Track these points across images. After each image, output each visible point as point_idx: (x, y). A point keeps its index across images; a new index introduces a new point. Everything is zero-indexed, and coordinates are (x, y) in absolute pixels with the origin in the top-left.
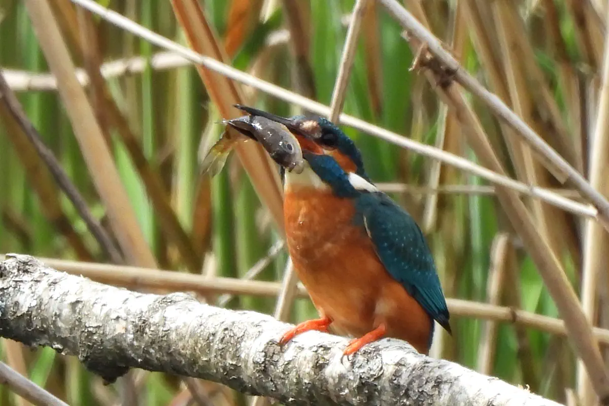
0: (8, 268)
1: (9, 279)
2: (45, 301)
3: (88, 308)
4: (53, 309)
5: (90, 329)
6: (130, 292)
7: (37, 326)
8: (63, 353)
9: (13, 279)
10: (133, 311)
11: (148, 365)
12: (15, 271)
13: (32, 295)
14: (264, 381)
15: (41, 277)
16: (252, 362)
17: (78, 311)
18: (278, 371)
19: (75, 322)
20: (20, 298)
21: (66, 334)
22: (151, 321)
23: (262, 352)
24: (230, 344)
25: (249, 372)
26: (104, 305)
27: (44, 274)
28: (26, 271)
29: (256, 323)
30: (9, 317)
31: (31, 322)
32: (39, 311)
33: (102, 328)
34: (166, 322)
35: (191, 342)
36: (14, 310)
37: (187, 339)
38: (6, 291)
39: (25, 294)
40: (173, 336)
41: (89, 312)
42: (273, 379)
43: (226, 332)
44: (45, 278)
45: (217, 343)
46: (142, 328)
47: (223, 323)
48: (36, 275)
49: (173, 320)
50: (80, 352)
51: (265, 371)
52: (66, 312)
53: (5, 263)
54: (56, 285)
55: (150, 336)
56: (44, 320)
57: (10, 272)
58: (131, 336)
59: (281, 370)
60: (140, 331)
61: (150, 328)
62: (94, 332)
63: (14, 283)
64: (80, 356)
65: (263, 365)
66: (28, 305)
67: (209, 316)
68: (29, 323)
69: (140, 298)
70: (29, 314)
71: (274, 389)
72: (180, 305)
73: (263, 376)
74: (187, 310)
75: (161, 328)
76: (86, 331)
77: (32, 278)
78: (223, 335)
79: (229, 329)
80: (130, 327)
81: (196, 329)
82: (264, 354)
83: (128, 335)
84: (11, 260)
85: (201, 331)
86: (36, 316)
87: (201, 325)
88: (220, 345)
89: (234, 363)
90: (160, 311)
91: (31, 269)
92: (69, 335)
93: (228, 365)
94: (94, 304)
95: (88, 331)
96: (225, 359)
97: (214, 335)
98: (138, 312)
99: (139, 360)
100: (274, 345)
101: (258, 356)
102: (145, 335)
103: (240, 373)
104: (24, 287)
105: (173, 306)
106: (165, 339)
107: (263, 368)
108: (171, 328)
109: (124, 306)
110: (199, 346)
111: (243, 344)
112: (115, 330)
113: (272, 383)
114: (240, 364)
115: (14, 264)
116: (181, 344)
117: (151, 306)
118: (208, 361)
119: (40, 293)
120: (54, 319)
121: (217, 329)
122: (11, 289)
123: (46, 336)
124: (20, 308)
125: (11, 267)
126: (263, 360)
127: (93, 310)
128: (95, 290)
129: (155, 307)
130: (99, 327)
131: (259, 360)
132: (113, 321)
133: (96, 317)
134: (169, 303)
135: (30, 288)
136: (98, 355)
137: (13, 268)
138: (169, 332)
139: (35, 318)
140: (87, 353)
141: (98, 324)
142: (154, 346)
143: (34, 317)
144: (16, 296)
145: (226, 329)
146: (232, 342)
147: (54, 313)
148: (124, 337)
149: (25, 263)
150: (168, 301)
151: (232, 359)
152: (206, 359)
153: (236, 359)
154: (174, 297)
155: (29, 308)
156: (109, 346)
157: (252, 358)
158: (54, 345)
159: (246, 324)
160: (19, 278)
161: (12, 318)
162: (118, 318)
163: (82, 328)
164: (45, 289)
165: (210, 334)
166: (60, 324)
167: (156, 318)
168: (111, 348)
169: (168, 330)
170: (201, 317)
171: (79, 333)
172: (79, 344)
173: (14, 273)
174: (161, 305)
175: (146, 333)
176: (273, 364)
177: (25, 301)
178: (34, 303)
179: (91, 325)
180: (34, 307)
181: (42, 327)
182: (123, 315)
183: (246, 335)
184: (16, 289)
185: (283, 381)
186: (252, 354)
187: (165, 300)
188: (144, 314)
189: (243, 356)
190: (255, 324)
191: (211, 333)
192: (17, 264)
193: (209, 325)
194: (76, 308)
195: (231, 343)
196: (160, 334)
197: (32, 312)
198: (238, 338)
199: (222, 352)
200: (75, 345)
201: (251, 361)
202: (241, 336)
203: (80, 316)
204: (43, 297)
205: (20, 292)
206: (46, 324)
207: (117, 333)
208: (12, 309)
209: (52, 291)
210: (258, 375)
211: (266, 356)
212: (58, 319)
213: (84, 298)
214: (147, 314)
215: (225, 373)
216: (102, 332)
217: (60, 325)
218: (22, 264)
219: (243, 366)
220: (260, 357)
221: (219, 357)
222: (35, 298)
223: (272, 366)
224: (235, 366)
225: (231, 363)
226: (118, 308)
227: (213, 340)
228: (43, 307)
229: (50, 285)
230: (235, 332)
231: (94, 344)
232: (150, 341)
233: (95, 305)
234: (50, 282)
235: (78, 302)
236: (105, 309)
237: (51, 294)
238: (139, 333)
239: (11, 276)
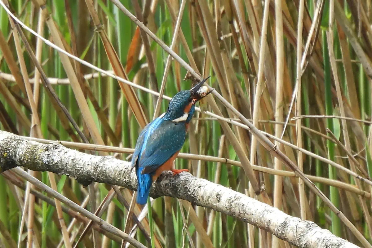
0: (50, 147)
1: (51, 151)
2: (63, 159)
3: (78, 161)
4: (66, 161)
5: (79, 168)
6: (92, 155)
7: (60, 167)
8: (69, 177)
10: (93, 162)
11: (99, 181)
12: (53, 148)
15: (61, 150)
17: (74, 162)
19: (73, 166)
20: (54, 158)
21: (70, 170)
22: (100, 165)
24: (127, 174)
25: (134, 183)
28: (56, 148)
34: (105, 166)
35: (114, 172)
36: (52, 162)
37: (112, 172)
38: (49, 155)
39: (56, 156)
40: (107, 171)
41: (78, 163)
43: (126, 169)
44: (63, 151)
45: (123, 173)
47: (125, 166)
48: (60, 150)
49: (107, 165)
50: (75, 176)
52: (70, 162)
53: (49, 145)
54: (67, 153)
55: (100, 171)
56: (62, 165)
57: (51, 149)
58: (93, 171)
60: (96, 169)
61: (99, 168)
64: (75, 178)
66: (57, 160)
67: (120, 164)
68: (58, 166)
69: (96, 158)
70: (57, 163)
72: (110, 160)
74: (112, 162)
75: (103, 168)
77: (58, 151)
78: (125, 171)
80: (92, 167)
81: (115, 168)
85: (117, 169)
86: (60, 164)
87: (117, 167)
89: (129, 180)
90: (103, 162)
91: (58, 147)
93: (126, 181)
94: (80, 160)
96: (126, 179)
97: (122, 170)
98: (95, 162)
99: (96, 179)
103: (131, 183)
104: (56, 154)
105: (108, 160)
106: (105, 172)
108: (107, 168)
109: (90, 160)
110: (117, 174)
115: (52, 146)
116: (110, 174)
119: (61, 156)
120: (66, 165)
121: (123, 168)
122: (51, 155)
123: (64, 171)
124: (54, 161)
128: (80, 155)
129: (101, 161)
130: (82, 168)
132: (86, 165)
133: (81, 164)
134: (106, 159)
135: (58, 154)
136: (81, 177)
140: (78, 177)
142: (101, 174)
145: (126, 168)
147: (66, 163)
148: (90, 171)
149: (56, 146)
151: (128, 179)
152: (119, 179)
154: (108, 157)
158: (66, 174)
160: (54, 151)
161: (51, 165)
162: (88, 164)
163: (76, 168)
164: (63, 155)
165: (120, 170)
166: (68, 167)
167: (101, 165)
168: (86, 175)
170: (117, 164)
171: (75, 170)
172: (75, 173)
174: (103, 160)
175: (98, 170)
177: (56, 159)
178: (59, 160)
182: (90, 163)
184: (53, 154)
188: (97, 163)
189: (132, 178)
193: (120, 167)
196: (103, 170)
199: (125, 176)
200: (73, 174)
203: (75, 164)
205: (54, 156)
206: (63, 167)
207: (88, 170)
212: (68, 165)
213: (76, 158)
215: (126, 184)
216: (83, 169)
219: (132, 181)
221: (123, 178)
222: (60, 158)
225: (128, 180)
226: (88, 161)
227: (121, 172)
228: (62, 161)
231: (80, 173)
234: (65, 152)
235: (74, 159)
236: (84, 161)
237: (65, 156)
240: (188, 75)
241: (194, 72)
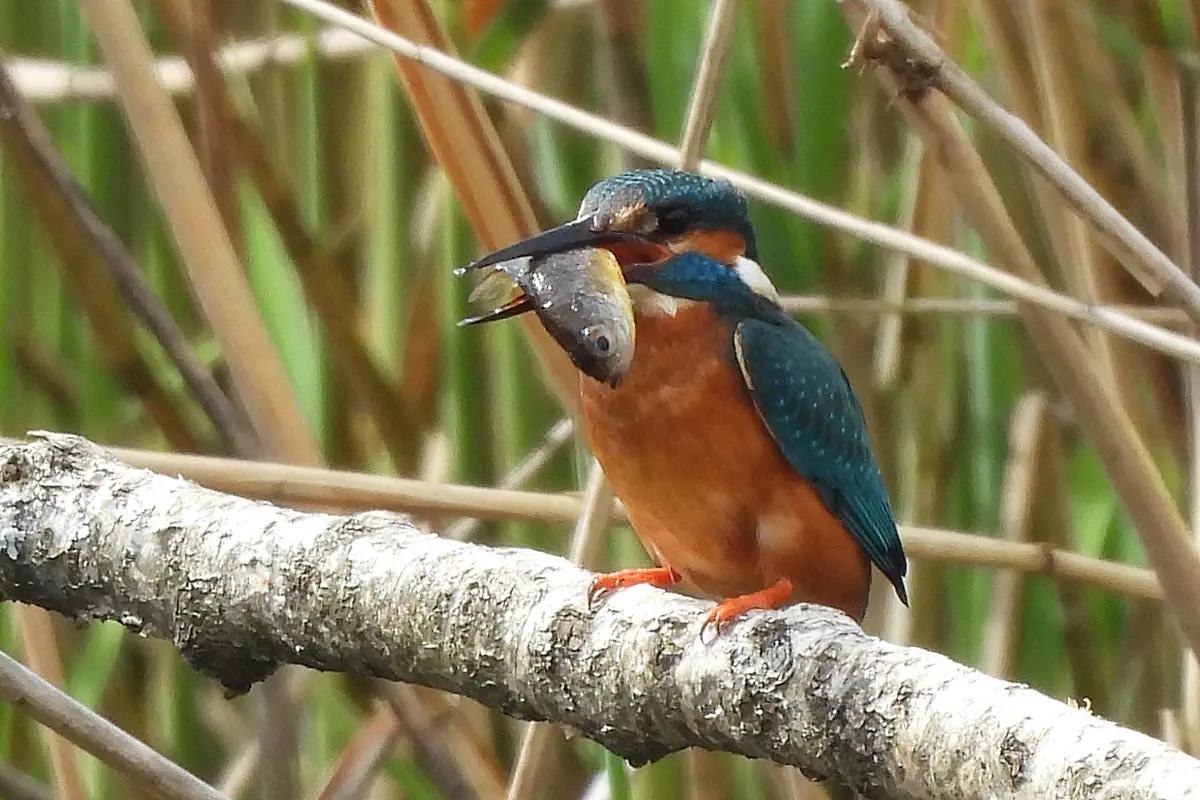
0: (30, 461)
1: (35, 482)
2: (106, 528)
3: (193, 543)
4: (121, 542)
5: (195, 585)
6: (278, 509)
7: (89, 578)
8: (142, 634)
9: (41, 483)
10: (284, 546)
11: (313, 658)
12: (46, 466)
13: (81, 515)
14: (550, 690)
15: (95, 478)
16: (526, 651)
17: (172, 548)
18: (579, 670)
19: (167, 570)
20: (56, 523)
21: (148, 595)
22: (322, 568)
23: (547, 631)
24: (480, 615)
25: (520, 672)
26: (226, 536)
27: (103, 473)
28: (67, 467)
29: (535, 572)
30: (34, 560)
31: (78, 571)
32: (95, 548)
33: (222, 583)
34: (353, 571)
35: (403, 610)
36: (44, 547)
37: (393, 606)
38: (26, 508)
39: (65, 513)
40: (366, 599)
41: (195, 551)
42: (568, 687)
43: (475, 591)
44: (107, 482)
45: (456, 613)
46: (303, 583)
47: (467, 572)
48: (88, 475)
49: (366, 565)
50: (178, 631)
51: (552, 671)
52: (149, 549)
53: (25, 450)
54: (130, 495)
55: (321, 599)
56: (104, 567)
57: (35, 468)
58: (282, 599)
59: (586, 668)
60: (298, 589)
61: (319, 583)
62: (205, 591)
63: (44, 491)
64: (176, 640)
65: (549, 658)
66: (72, 536)
67: (439, 559)
68: (74, 572)
69: (299, 522)
70: (73, 554)
71: (571, 708)
72: (381, 536)
73: (548, 681)
74: (395, 547)
75: (342, 583)
76: (190, 588)
77: (80, 481)
78: (467, 598)
79: (480, 585)
80: (279, 580)
81: (412, 585)
82: (550, 635)
83: (276, 597)
84: (39, 443)
85: (424, 590)
86: (87, 559)
87: (422, 578)
88: (461, 616)
89: (490, 653)
90: (341, 547)
91: (77, 462)
92: (154, 597)
93: (477, 658)
94: (205, 534)
95: (193, 588)
96: (472, 645)
97: (448, 597)
98: (296, 551)
99: (298, 648)
100: (572, 617)
101: (538, 639)
102: (308, 597)
103: (501, 675)
104: (65, 500)
105: (367, 538)
106: (350, 604)
107: (549, 664)
108: (362, 582)
109: (267, 539)
110: (420, 619)
111: (508, 615)
112: (247, 587)
113: (568, 696)
114: (502, 657)
115: (44, 452)
116: (382, 616)
117: (323, 538)
118: (438, 650)
119: (96, 512)
120: (124, 565)
121: (455, 586)
122: (37, 504)
123: (108, 598)
124: (55, 541)
125: (38, 458)
126: (548, 647)
127: (203, 546)
128: (208, 506)
129: (329, 540)
130: (215, 580)
131: (540, 649)
132: (244, 567)
133: (210, 560)
134: (359, 533)
135: (77, 501)
136: (212, 638)
137: (42, 461)
138: (359, 590)
139: (86, 563)
140: (192, 634)
141: (214, 575)
142: (327, 618)
143: (83, 561)
144: (48, 517)
145: (474, 586)
146: (486, 611)
147: (125, 552)
148: (267, 599)
149: (65, 451)
150: (357, 527)
151: (486, 646)
152: (434, 646)
153: (493, 645)
154: (368, 520)
155: (73, 541)
156: (235, 619)
157: (526, 644)
158: (126, 616)
159: (514, 575)
160: (54, 481)
161: (40, 563)
162: (254, 562)
163: (181, 583)
164: (106, 504)
165: (440, 595)
166: (136, 575)
167: (332, 563)
168: (239, 623)
169: (357, 587)
170: (422, 560)
171: (175, 593)
172: (174, 614)
173: (44, 471)
174: (342, 536)
175: (312, 594)
176: (569, 657)
177: (66, 528)
178: (84, 533)
179: (198, 577)
180: (82, 539)
181: (101, 581)
182: (264, 555)
183: (514, 598)
184: (48, 503)
185: (591, 690)
186: (526, 637)
187: (350, 526)
188: (306, 554)
189: (507, 639)
190: (532, 574)
191: (443, 592)
192: (51, 453)
193: (439, 577)
194: (169, 543)
195: (485, 615)
196: (340, 596)
197: (79, 550)
198: (499, 604)
199: (466, 633)
200: (167, 617)
201: (523, 650)
202: (503, 599)
203: (176, 559)
204: (102, 519)
205: (55, 510)
206: (107, 575)
207: (252, 592)
208: (39, 544)
209: (120, 506)
210: (538, 679)
211: (554, 640)
212: (133, 564)
213: (186, 521)
214: (314, 553)
215: (472, 675)
216: (221, 591)
217: (136, 577)
218: (61, 453)
219: (508, 659)
220: (543, 642)
221: (459, 643)
222: (87, 521)
223: (568, 661)
224: (493, 659)
225: (483, 653)
226: (253, 542)
227: (447, 606)
228: (101, 539)
229: (116, 496)
230: (491, 591)
231: (205, 614)
232: (320, 608)
233: (208, 534)
234: (116, 488)
235: (172, 529)
236: (228, 544)
237: (117, 513)
238: (297, 592)
239: (38, 478)
240: (871, 35)
241: (908, 21)
